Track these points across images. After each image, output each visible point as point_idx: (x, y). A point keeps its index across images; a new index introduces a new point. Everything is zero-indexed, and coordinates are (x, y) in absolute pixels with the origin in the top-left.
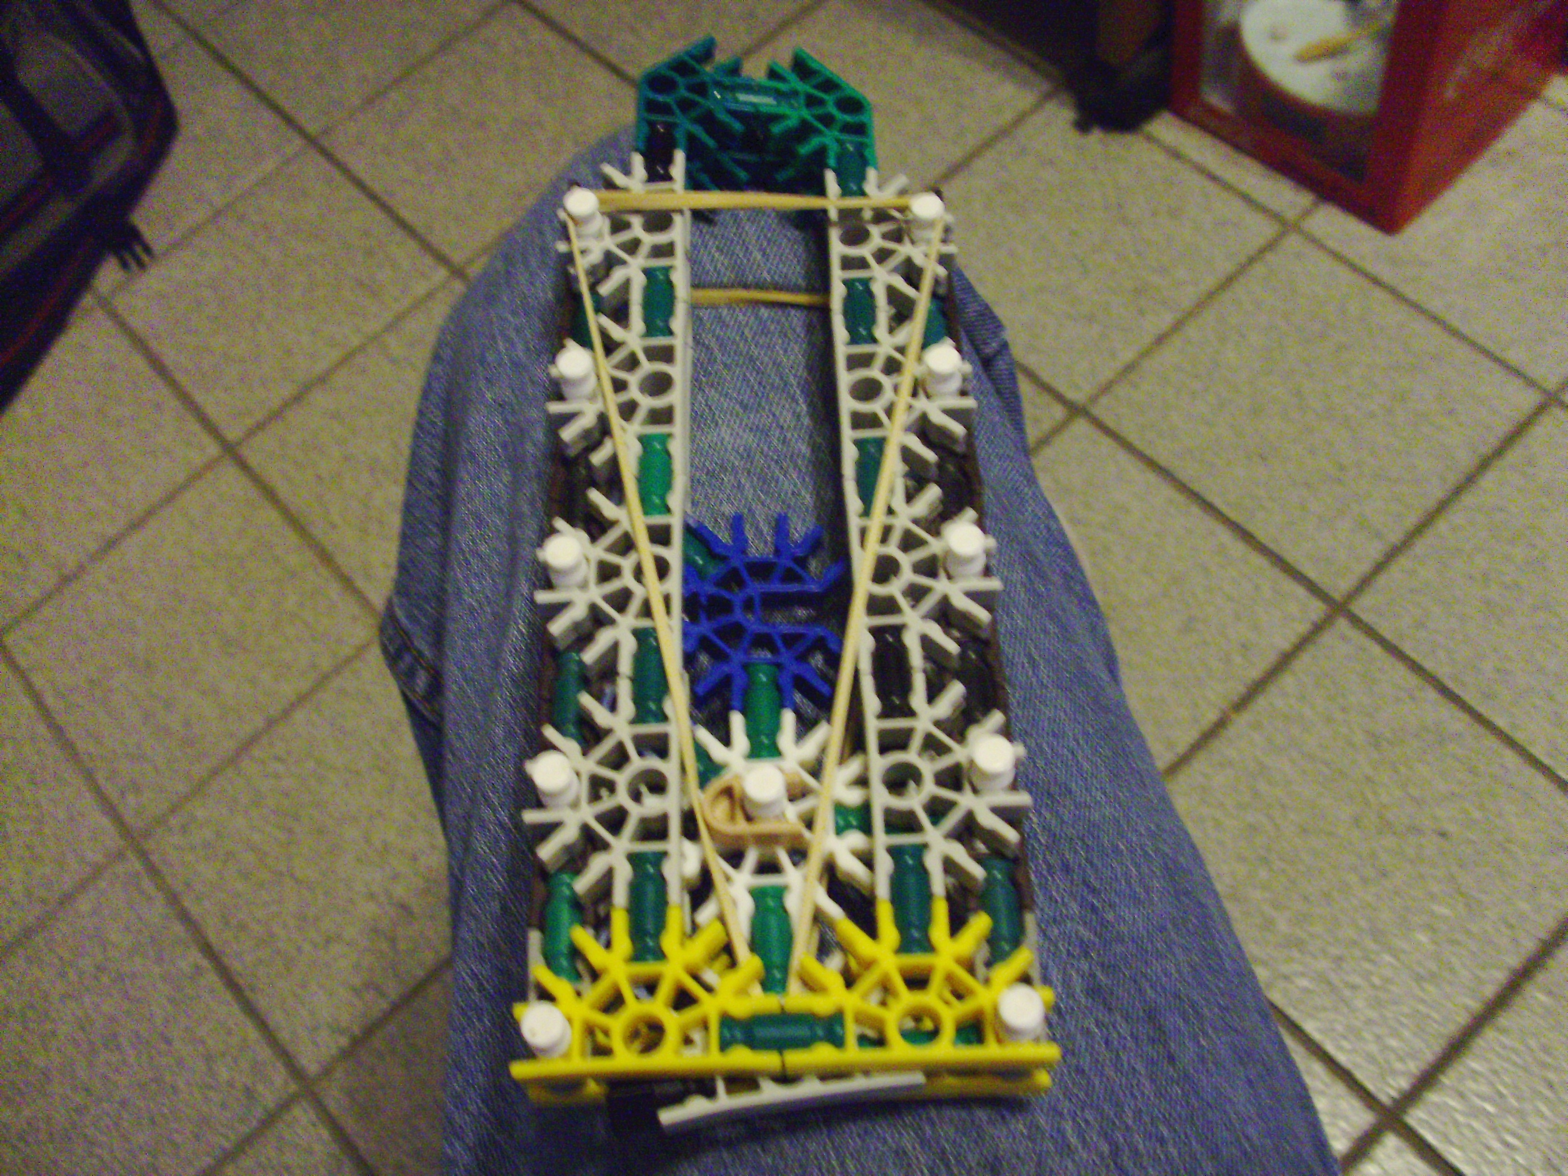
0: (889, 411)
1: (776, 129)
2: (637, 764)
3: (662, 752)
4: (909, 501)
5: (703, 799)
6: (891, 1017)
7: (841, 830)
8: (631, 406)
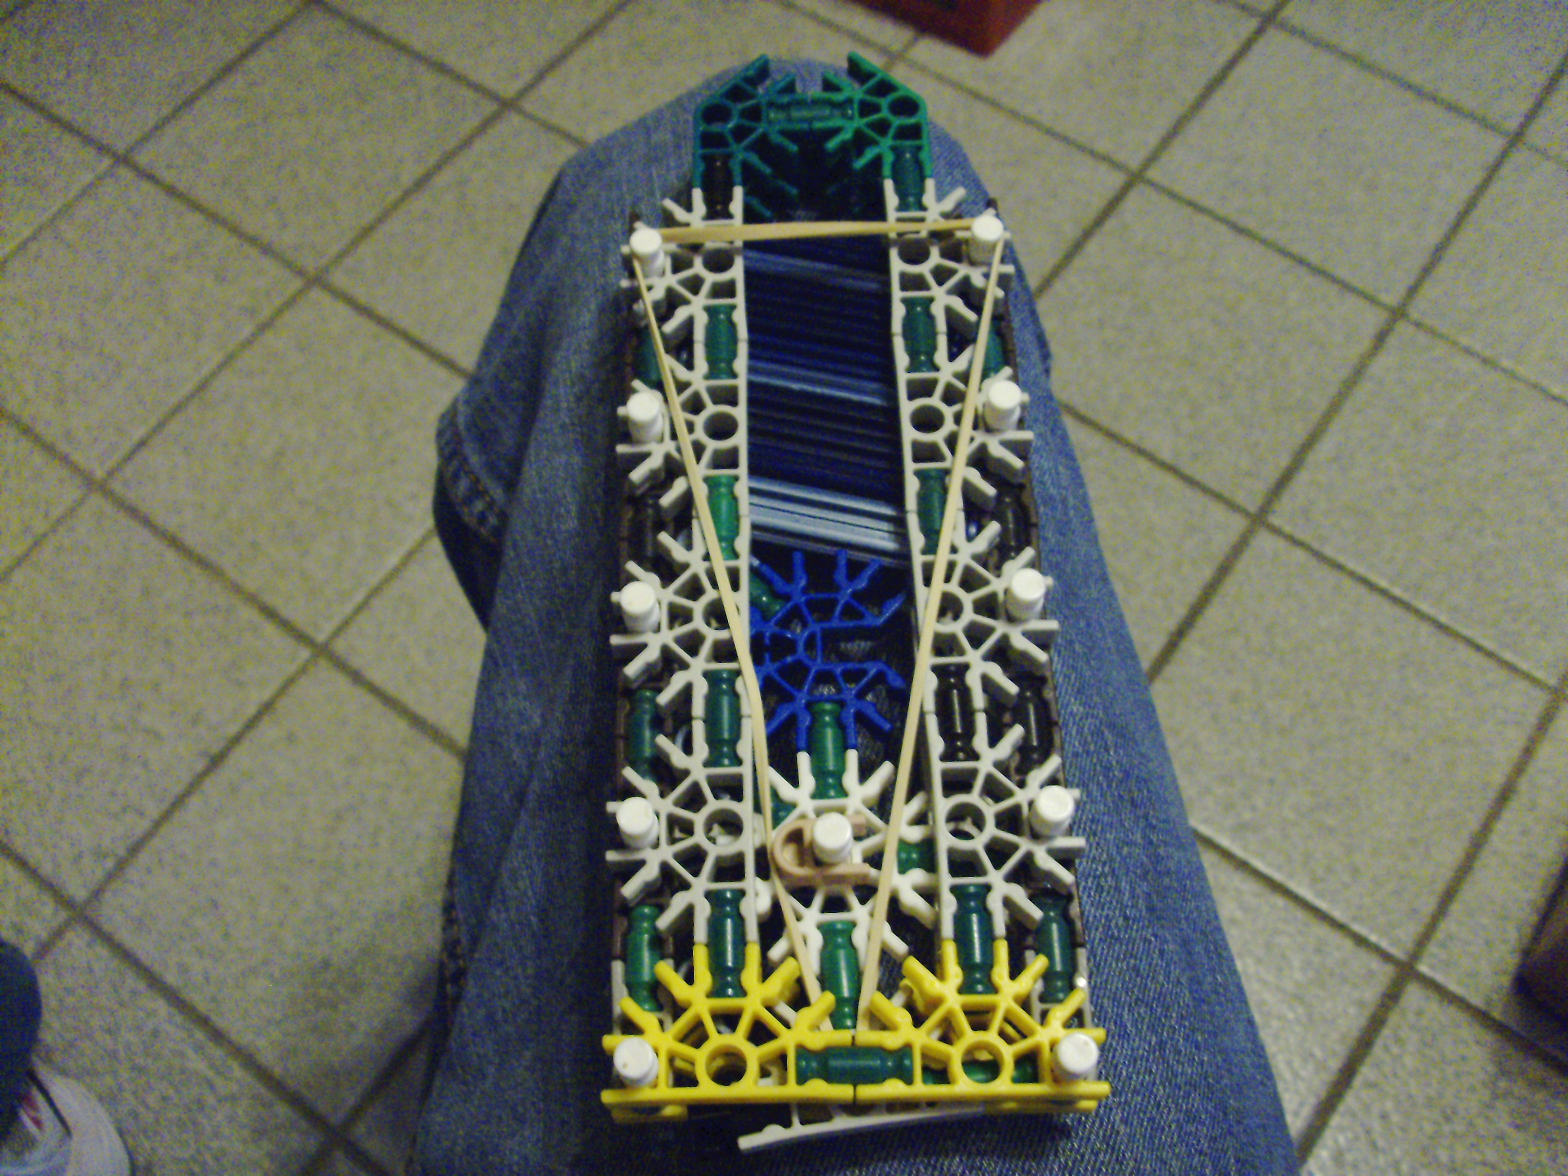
0: (952, 441)
1: (832, 144)
2: (713, 805)
3: (737, 794)
4: (970, 538)
5: (775, 838)
6: (955, 1054)
7: (904, 867)
8: (699, 449)
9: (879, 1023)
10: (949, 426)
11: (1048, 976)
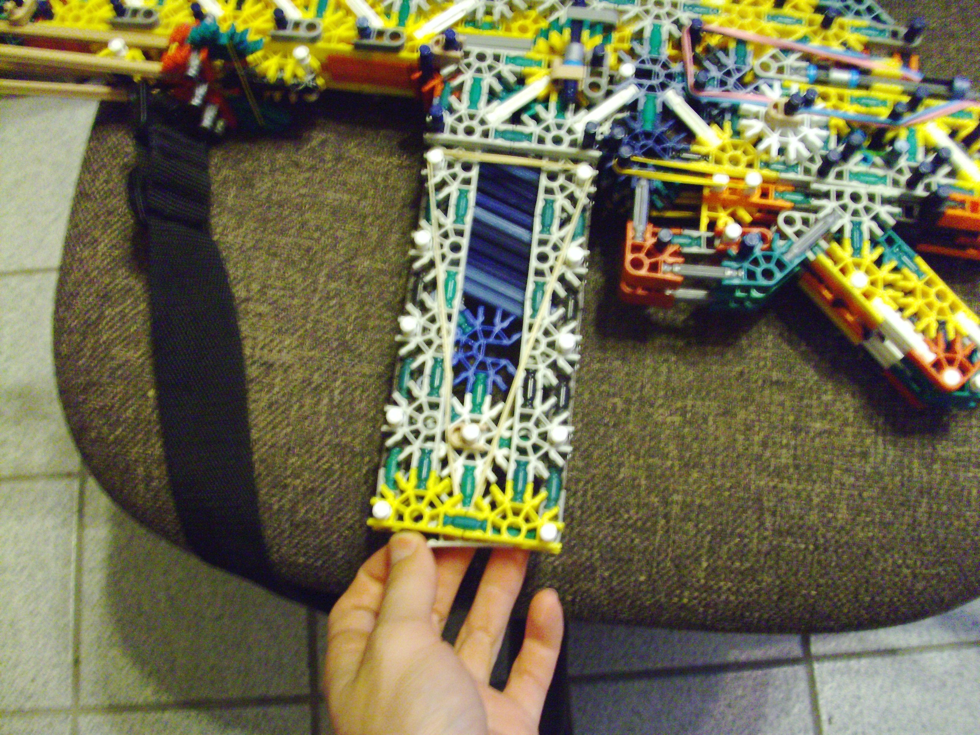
0: (551, 269)
2: (427, 412)
3: (437, 409)
4: (551, 314)
5: (450, 427)
6: (504, 525)
7: (501, 446)
8: (443, 257)
9: (478, 508)
10: (551, 262)
11: (548, 499)
